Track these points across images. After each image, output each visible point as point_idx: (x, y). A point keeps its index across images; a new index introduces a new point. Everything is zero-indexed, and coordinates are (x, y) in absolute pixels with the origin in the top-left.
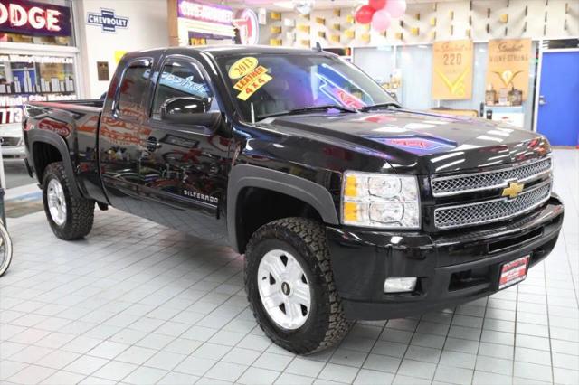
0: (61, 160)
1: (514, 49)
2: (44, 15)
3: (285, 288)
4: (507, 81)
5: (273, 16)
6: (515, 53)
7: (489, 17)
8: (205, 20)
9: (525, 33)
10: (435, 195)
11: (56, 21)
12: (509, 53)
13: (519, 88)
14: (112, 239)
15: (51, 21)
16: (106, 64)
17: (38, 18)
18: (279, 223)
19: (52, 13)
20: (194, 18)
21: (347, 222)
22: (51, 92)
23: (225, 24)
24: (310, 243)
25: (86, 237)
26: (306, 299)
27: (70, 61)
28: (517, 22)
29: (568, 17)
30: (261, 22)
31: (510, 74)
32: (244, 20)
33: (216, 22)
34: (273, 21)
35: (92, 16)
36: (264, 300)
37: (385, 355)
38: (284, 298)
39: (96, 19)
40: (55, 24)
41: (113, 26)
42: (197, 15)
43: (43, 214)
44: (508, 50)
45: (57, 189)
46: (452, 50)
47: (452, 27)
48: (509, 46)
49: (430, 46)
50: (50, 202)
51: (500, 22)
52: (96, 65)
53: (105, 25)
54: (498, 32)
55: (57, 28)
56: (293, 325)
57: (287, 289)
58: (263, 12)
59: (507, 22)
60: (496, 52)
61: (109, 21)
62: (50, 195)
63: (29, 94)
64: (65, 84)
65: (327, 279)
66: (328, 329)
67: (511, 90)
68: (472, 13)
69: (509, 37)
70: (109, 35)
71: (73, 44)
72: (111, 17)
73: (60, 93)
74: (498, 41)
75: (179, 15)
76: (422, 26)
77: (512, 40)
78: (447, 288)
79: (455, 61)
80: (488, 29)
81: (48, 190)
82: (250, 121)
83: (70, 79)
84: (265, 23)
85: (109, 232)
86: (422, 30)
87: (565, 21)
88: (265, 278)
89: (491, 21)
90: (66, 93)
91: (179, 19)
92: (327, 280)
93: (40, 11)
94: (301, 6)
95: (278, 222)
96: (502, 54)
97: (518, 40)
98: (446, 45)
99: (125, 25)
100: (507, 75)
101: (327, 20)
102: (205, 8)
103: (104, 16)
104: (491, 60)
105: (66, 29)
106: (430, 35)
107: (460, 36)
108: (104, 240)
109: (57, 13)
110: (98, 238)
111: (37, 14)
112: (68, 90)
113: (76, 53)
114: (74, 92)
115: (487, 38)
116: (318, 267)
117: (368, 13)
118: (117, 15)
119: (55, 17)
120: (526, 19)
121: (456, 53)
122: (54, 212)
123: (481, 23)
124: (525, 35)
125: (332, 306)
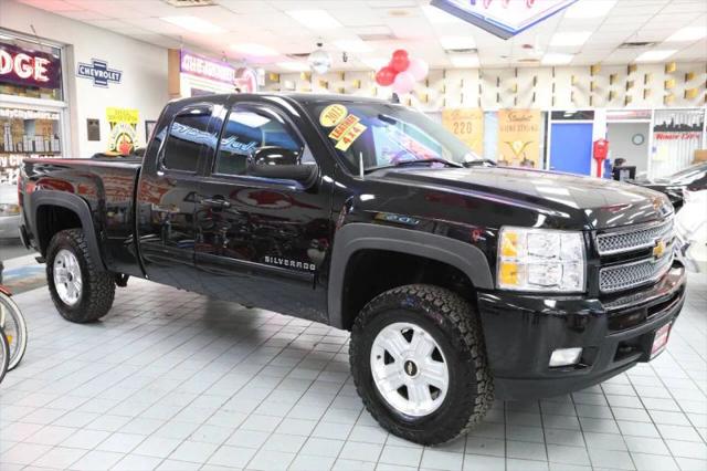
0: (81, 226)
1: (524, 119)
2: (31, 63)
3: (410, 368)
4: (518, 151)
5: (272, 77)
6: (525, 123)
7: (498, 85)
8: (207, 77)
9: (534, 104)
10: (601, 253)
11: (44, 70)
12: (518, 123)
13: (531, 159)
14: (135, 320)
15: (38, 71)
16: (97, 122)
17: (24, 66)
18: (405, 291)
19: (39, 61)
20: (196, 74)
21: (503, 286)
22: (34, 152)
23: (226, 82)
24: (449, 313)
25: (101, 319)
26: (440, 379)
27: (57, 117)
28: (526, 92)
29: (574, 89)
30: (259, 83)
31: (521, 145)
32: (245, 80)
33: (218, 80)
34: (273, 82)
35: (83, 67)
36: (379, 384)
37: (531, 442)
38: (407, 380)
39: (87, 71)
40: (43, 74)
41: (105, 80)
42: (199, 71)
43: (46, 290)
44: (516, 120)
45: (68, 261)
46: (461, 118)
47: (462, 95)
48: (519, 116)
49: (440, 113)
50: (57, 278)
51: (510, 91)
52: (86, 122)
53: (97, 78)
54: (508, 101)
55: (45, 79)
56: (421, 411)
57: (411, 368)
58: (262, 72)
59: (516, 91)
60: (506, 122)
61: (101, 74)
62: (58, 269)
63: (9, 153)
64: (50, 144)
65: (473, 353)
66: (473, 413)
67: (522, 160)
68: (481, 82)
69: (519, 106)
70: (100, 90)
71: (60, 97)
72: (104, 69)
73: (42, 154)
74: (508, 110)
75: (181, 70)
76: (431, 92)
77: (523, 110)
78: (612, 360)
79: (465, 130)
80: (498, 99)
81: (56, 263)
82: (358, 173)
83: (56, 138)
84: (263, 84)
85: (128, 313)
86: (430, 98)
87: (572, 93)
88: (379, 357)
89: (500, 90)
90: (50, 153)
91: (182, 75)
92: (474, 356)
93: (27, 58)
94: (319, 64)
95: (404, 289)
96: (512, 124)
97: (528, 111)
98: (456, 113)
99: (118, 79)
100: (518, 145)
101: (330, 83)
102: (208, 64)
103: (96, 68)
104: (502, 130)
105: (54, 80)
106: (440, 103)
107: (470, 104)
108: (125, 322)
109: (46, 61)
110: (115, 319)
111: (24, 62)
112: (53, 150)
113: (64, 109)
114: (58, 153)
115: (497, 107)
116: (462, 341)
117: (389, 74)
118: (109, 67)
119: (43, 65)
120: (534, 89)
121: (466, 121)
122: (61, 289)
123: (490, 91)
124: (535, 106)
125: (479, 386)
